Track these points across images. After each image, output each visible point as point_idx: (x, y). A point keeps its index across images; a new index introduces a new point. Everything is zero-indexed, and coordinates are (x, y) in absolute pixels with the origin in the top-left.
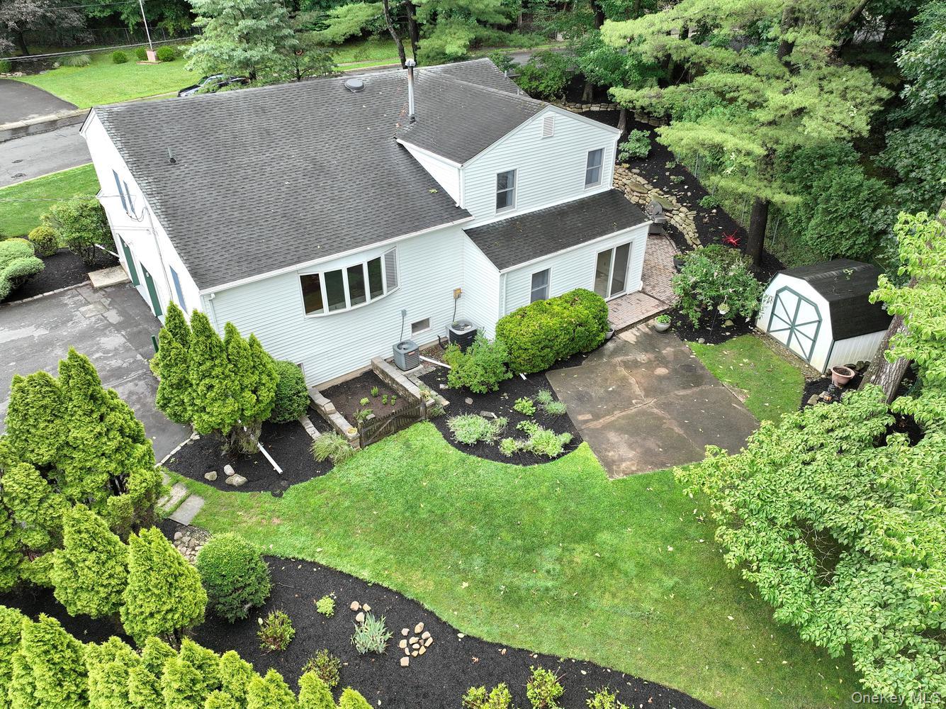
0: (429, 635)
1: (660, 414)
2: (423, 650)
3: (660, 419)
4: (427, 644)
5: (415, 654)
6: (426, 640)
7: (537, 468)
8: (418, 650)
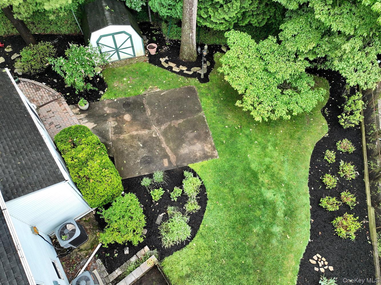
0: (315, 256)
1: (167, 126)
2: (324, 259)
3: (170, 127)
4: (320, 257)
5: (326, 263)
6: (318, 258)
7: (209, 193)
8: (324, 262)
